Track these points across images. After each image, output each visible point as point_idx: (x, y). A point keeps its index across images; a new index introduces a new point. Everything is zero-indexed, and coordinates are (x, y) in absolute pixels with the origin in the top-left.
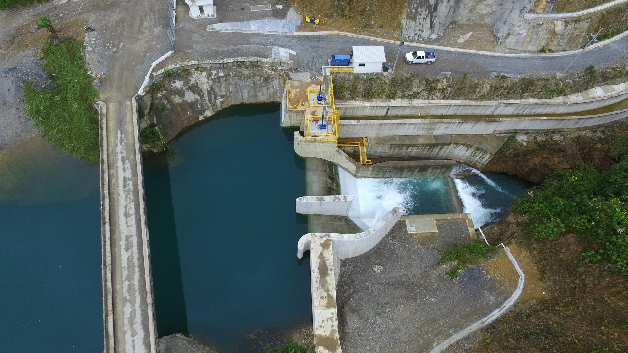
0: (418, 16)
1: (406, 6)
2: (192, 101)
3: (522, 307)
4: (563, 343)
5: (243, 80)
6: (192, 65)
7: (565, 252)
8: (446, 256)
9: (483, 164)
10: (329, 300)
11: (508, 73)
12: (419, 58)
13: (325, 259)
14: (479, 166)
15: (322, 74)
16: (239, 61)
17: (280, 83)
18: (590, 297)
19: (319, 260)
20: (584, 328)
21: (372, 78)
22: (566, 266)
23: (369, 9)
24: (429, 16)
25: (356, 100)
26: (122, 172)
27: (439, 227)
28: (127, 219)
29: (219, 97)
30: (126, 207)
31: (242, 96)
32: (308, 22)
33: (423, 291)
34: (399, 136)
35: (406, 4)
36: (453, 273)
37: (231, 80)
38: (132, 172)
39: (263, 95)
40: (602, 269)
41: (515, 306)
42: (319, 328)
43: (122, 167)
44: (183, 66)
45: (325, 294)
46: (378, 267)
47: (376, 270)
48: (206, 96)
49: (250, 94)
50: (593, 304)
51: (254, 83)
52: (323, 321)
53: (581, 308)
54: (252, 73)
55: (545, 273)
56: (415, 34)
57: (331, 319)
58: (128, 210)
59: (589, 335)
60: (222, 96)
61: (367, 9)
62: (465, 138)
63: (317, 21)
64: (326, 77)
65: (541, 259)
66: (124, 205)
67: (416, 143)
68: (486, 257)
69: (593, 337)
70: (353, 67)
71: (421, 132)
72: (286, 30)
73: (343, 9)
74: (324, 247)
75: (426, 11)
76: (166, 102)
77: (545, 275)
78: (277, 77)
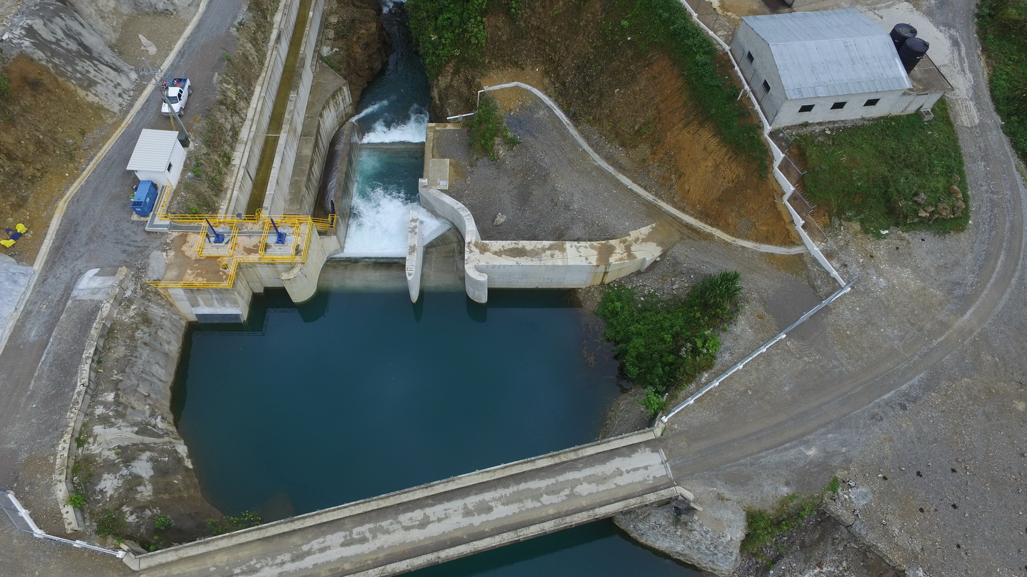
0: (91, 75)
1: (64, 81)
2: (153, 468)
3: (551, 89)
4: (595, 56)
5: (136, 359)
6: (69, 449)
7: (502, 33)
8: (486, 150)
10: (555, 249)
11: (235, 17)
12: (180, 96)
13: (502, 250)
15: (162, 234)
16: (91, 355)
17: (158, 304)
18: (549, 27)
19: (503, 256)
20: (581, 39)
21: (193, 165)
22: (516, 37)
23: (42, 135)
24: (96, 62)
25: (219, 208)
26: (328, 552)
27: (443, 157)
28: (433, 522)
29: (153, 421)
30: (407, 528)
31: (161, 381)
32: (13, 245)
33: (535, 170)
34: (293, 176)
35: (61, 79)
36: (511, 143)
37: (128, 383)
38: (332, 533)
39: (169, 343)
40: (527, 6)
41: (550, 96)
42: (589, 261)
43: (318, 555)
44: (68, 467)
45: (548, 253)
46: (499, 217)
47: (502, 220)
48: (148, 440)
49: (162, 364)
50: (556, 27)
51: (145, 344)
52: (580, 256)
53: (559, 40)
54: (126, 342)
55: (517, 62)
56: (120, 95)
57: (578, 248)
58: (413, 524)
59: (588, 35)
60: (153, 415)
61: (41, 137)
62: (313, 104)
63: (21, 228)
64: (173, 227)
65: (502, 60)
66: (403, 532)
67: (310, 158)
68: (495, 108)
69: (590, 32)
70: (163, 187)
71: (295, 147)
72: (23, 281)
73: (18, 174)
74: (485, 250)
75: (85, 62)
76: (148, 513)
77: (520, 63)
78: (147, 303)
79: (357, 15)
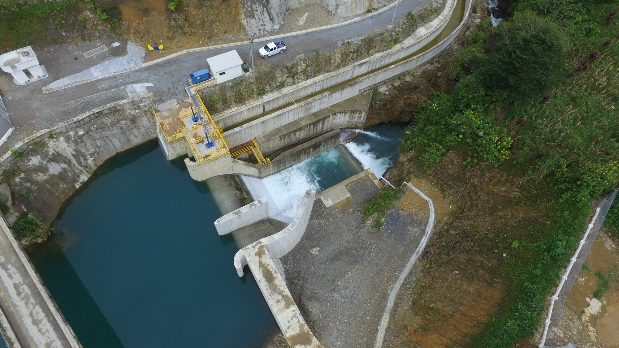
0: (256, 13)
1: (240, 7)
2: (60, 173)
3: (440, 225)
4: (479, 239)
5: (108, 130)
6: (43, 135)
7: (452, 168)
8: (366, 213)
9: (362, 123)
10: (285, 301)
11: (350, 38)
12: (272, 50)
13: (266, 266)
14: (360, 125)
15: (188, 96)
16: (95, 112)
17: (149, 119)
18: (482, 194)
19: (261, 269)
20: (488, 220)
21: (237, 83)
22: (457, 178)
23: (207, 20)
24: (265, 9)
25: (231, 109)
26: (9, 279)
27: (350, 191)
28: (38, 327)
29: (89, 157)
30: (31, 314)
31: (114, 146)
32: (152, 51)
33: (361, 252)
34: (283, 126)
35: (240, 5)
36: (378, 224)
37: (94, 134)
38: (21, 275)
39: (136, 137)
40: (481, 169)
41: (435, 227)
42: (288, 330)
43: (6, 275)
44: (33, 140)
45: (280, 297)
46: (315, 249)
47: (314, 253)
48: (74, 161)
49: (122, 141)
50: (486, 198)
51: (121, 128)
52: (289, 322)
53: (480, 206)
54: (115, 120)
55: (445, 191)
56: (260, 30)
57: (295, 316)
58: (35, 316)
59: (493, 223)
60: (92, 155)
61: (206, 21)
62: (339, 106)
63: (161, 47)
64: (193, 97)
65: (437, 181)
66: (28, 313)
67: (301, 127)
68: (397, 199)
69: (497, 224)
70: (215, 79)
71: (301, 115)
72: (132, 65)
73: (182, 27)
74: (260, 255)
75: (260, 6)
76: (29, 185)
77: (446, 193)
78: (143, 114)
79: (422, 87)
